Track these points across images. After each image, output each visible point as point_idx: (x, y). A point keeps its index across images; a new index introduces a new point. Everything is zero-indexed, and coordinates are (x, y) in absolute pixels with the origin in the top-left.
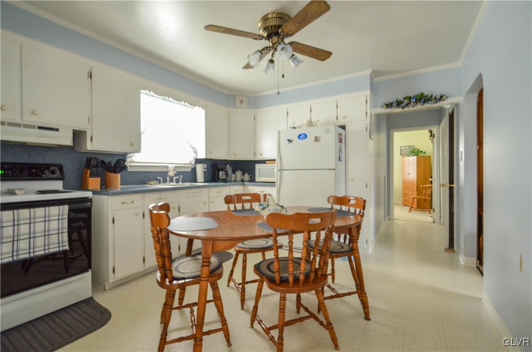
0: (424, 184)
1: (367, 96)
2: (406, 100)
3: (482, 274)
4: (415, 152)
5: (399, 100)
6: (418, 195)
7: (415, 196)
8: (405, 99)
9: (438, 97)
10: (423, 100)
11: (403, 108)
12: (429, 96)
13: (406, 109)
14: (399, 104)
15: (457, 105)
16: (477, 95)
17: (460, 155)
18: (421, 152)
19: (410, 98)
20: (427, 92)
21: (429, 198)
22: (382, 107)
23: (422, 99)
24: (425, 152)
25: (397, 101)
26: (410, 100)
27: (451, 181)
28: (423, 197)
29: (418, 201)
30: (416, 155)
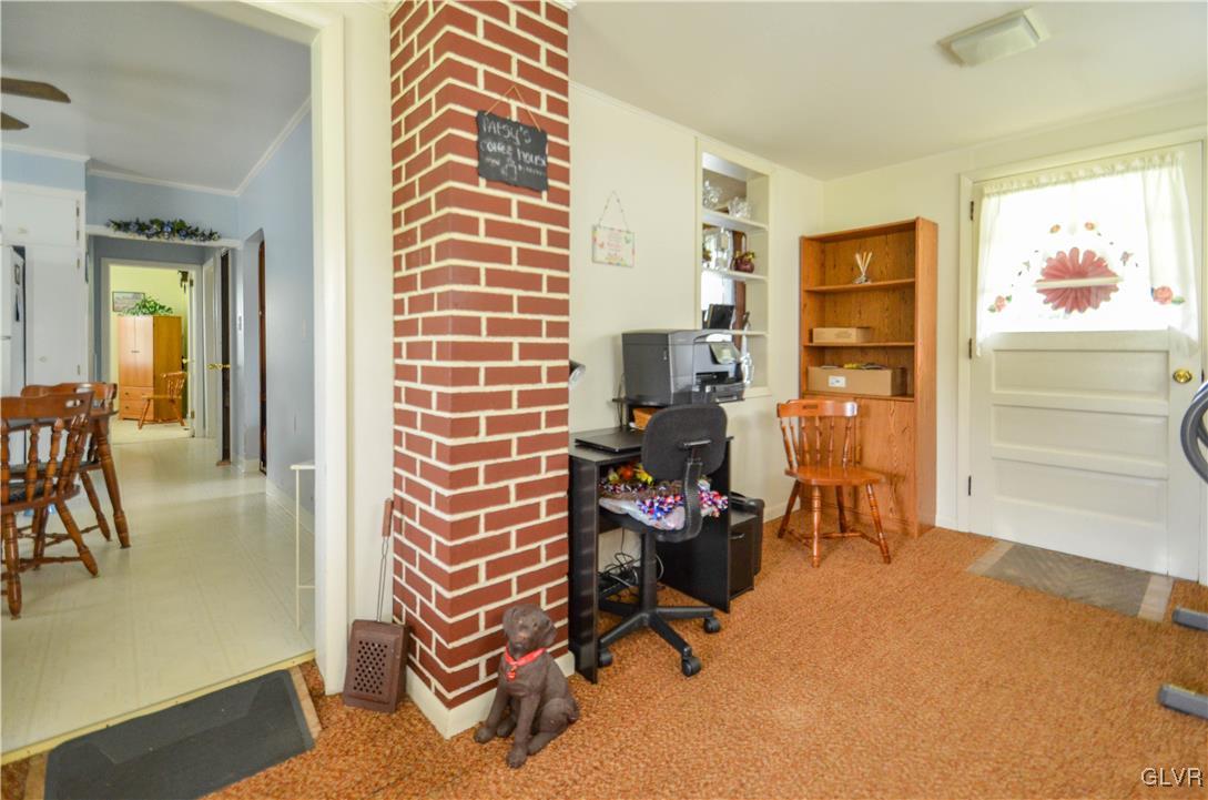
0: (171, 371)
1: (78, 202)
2: (155, 226)
3: (265, 473)
4: (146, 306)
5: (141, 221)
6: (155, 392)
7: (150, 394)
8: (152, 222)
9: (207, 233)
10: (184, 233)
11: (148, 236)
12: (194, 228)
13: (155, 239)
14: (142, 228)
15: (233, 250)
16: (258, 245)
17: (238, 322)
18: (162, 307)
19: (162, 225)
20: (190, 221)
21: (180, 397)
22: (108, 226)
23: (181, 229)
24: (169, 309)
25: (137, 223)
26: (162, 228)
27: (225, 360)
28: (169, 396)
29: (157, 404)
30: (151, 313)
